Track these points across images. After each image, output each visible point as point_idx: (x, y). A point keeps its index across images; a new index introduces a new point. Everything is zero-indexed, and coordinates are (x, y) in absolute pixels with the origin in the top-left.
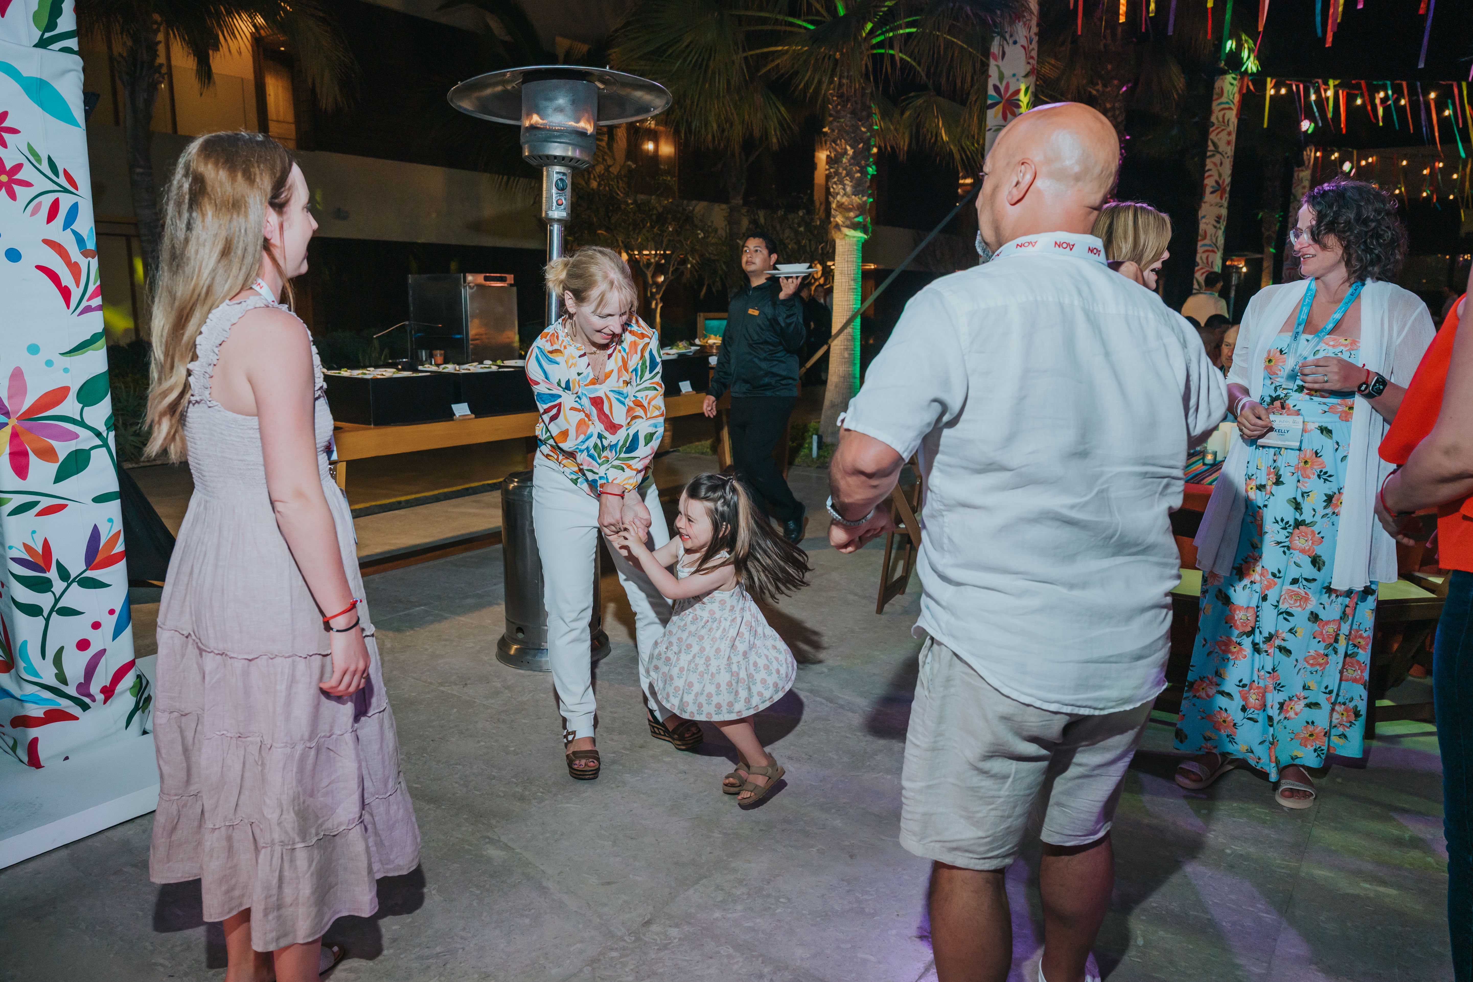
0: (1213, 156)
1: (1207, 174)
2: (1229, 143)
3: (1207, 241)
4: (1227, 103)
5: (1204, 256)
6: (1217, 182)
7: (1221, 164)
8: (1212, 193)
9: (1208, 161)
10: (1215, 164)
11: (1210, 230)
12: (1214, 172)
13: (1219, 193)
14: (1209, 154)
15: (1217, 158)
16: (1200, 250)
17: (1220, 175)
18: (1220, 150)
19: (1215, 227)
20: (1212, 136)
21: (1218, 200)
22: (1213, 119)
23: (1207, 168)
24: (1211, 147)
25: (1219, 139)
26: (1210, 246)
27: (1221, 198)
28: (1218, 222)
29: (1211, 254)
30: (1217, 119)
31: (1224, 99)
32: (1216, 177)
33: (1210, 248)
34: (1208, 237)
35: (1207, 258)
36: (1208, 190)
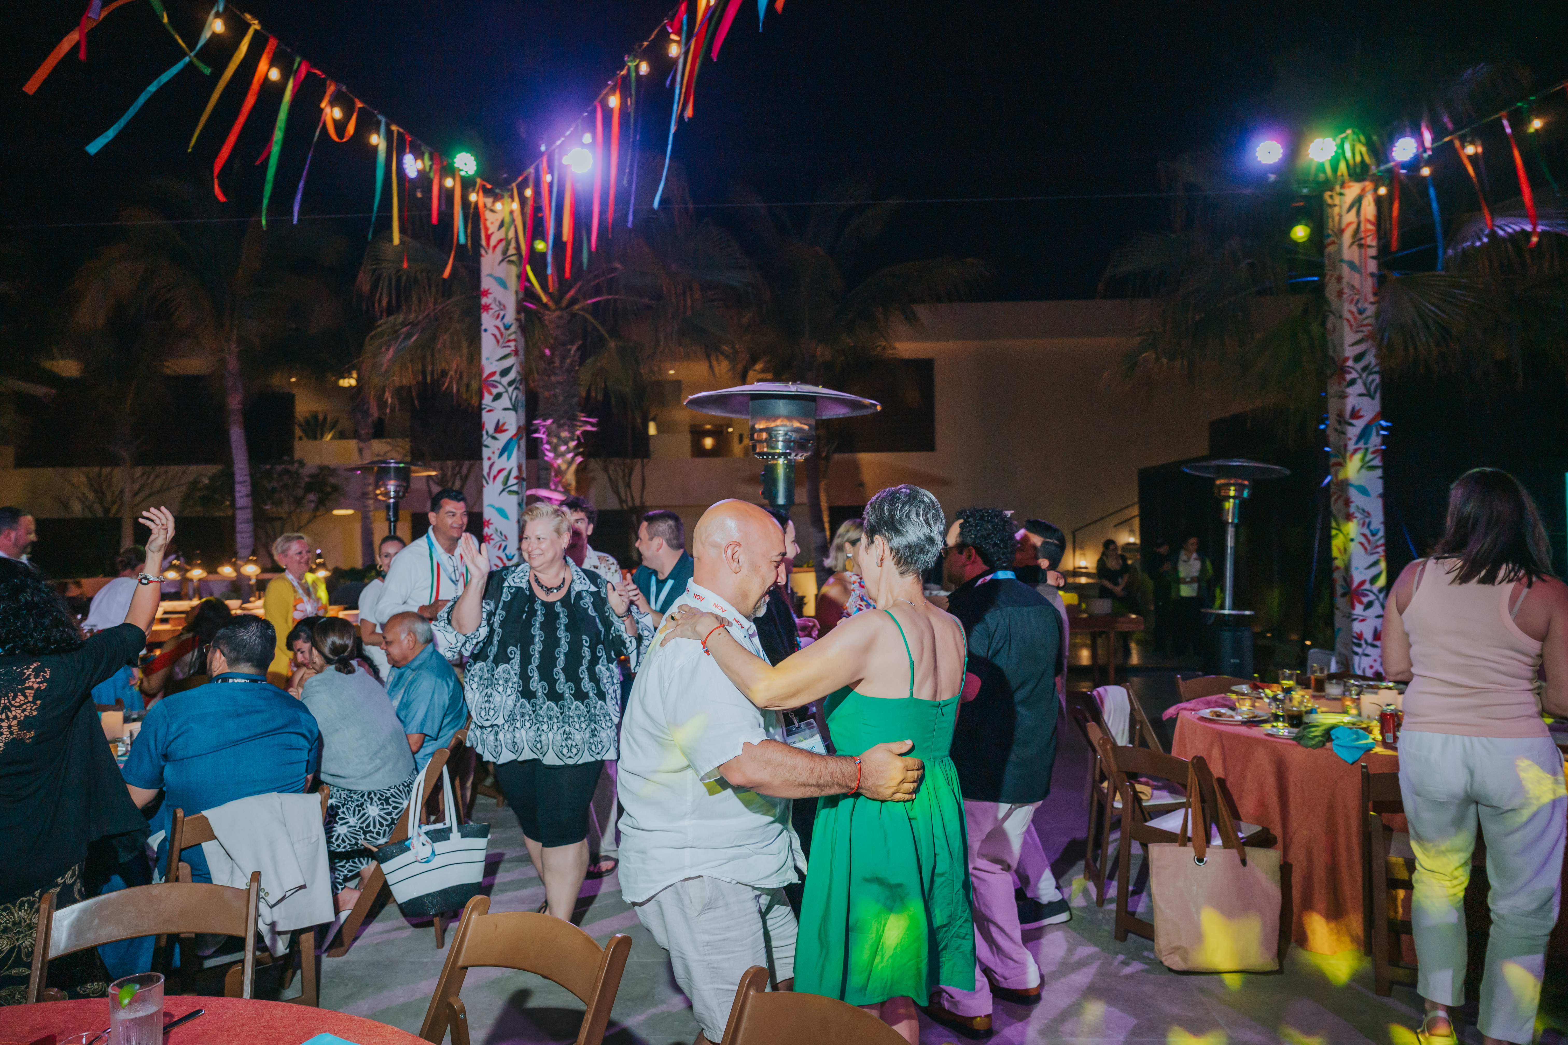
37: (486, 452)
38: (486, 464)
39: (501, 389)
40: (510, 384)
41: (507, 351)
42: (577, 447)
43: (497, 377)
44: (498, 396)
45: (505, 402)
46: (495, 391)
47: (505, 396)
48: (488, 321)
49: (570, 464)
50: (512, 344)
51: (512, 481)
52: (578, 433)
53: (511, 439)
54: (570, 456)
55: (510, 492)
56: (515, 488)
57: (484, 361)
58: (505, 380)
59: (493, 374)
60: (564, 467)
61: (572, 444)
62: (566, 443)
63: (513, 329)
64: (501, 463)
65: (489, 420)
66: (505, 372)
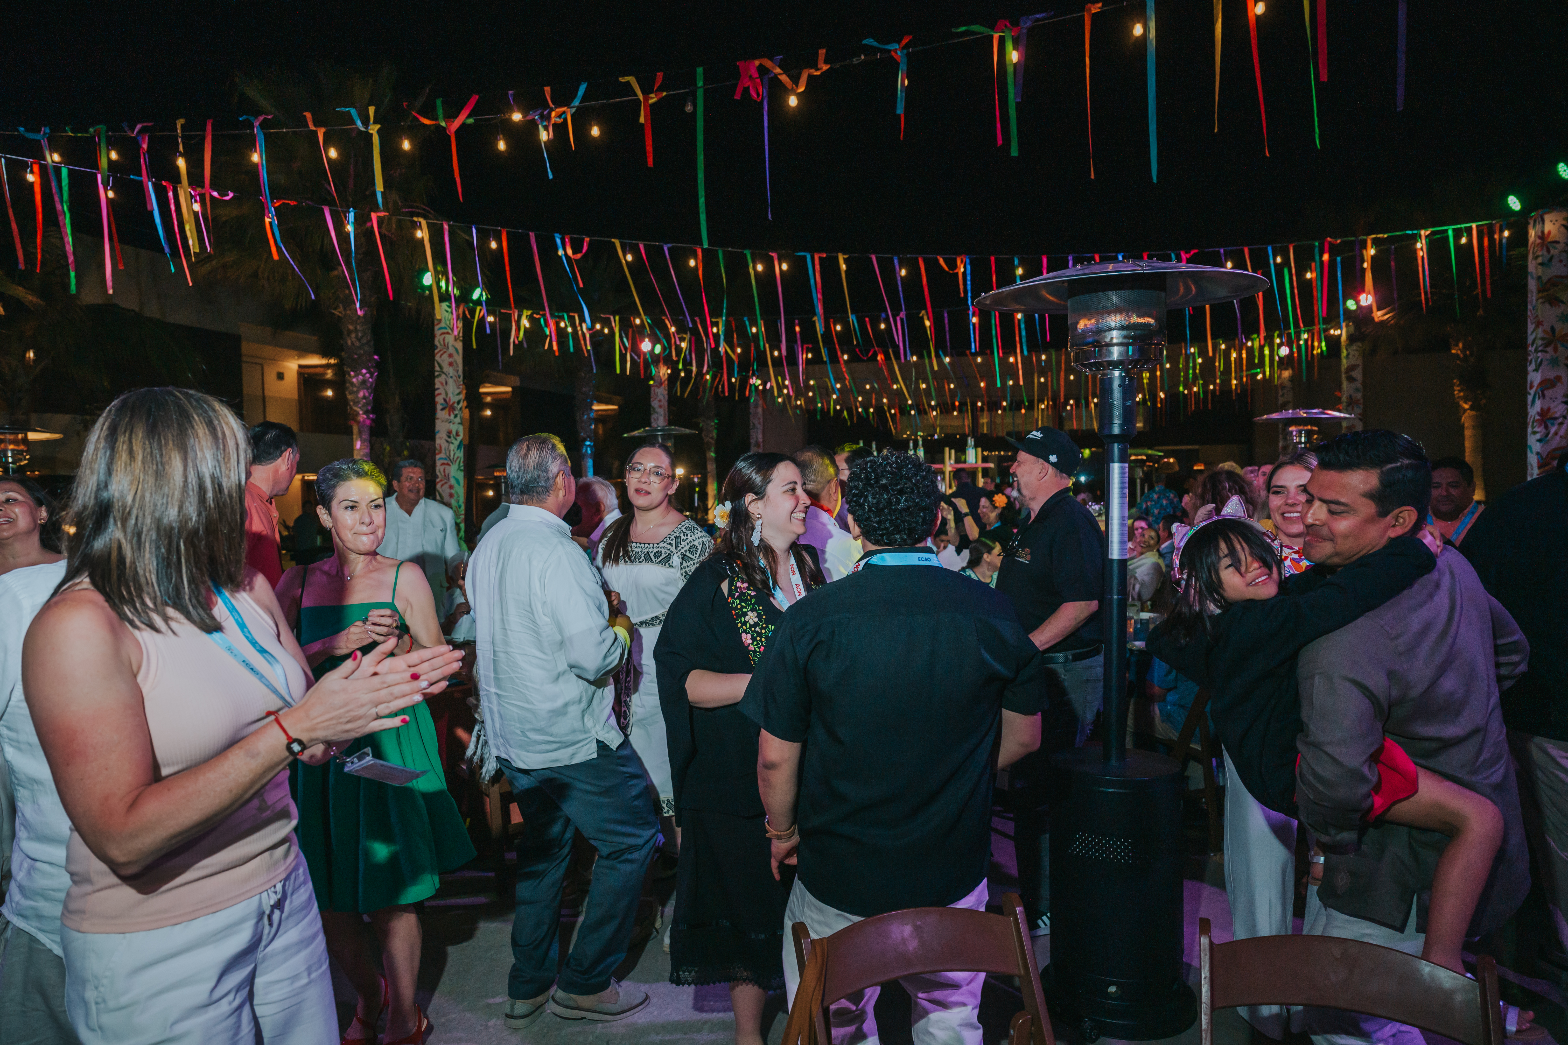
0: (439, 376)
1: (437, 392)
2: (451, 364)
3: (442, 455)
4: (445, 328)
5: (442, 468)
6: (445, 400)
7: (446, 383)
8: (442, 409)
9: (436, 380)
10: (442, 384)
11: (444, 445)
12: (441, 391)
13: (447, 410)
14: (437, 374)
15: (443, 378)
16: (438, 463)
17: (446, 394)
18: (445, 370)
19: (447, 441)
20: (437, 358)
21: (447, 416)
22: (436, 343)
23: (436, 387)
24: (437, 368)
25: (443, 361)
26: (445, 459)
27: (450, 415)
28: (449, 437)
29: (447, 467)
30: (439, 341)
31: (442, 325)
32: (443, 396)
33: (445, 462)
34: (443, 451)
35: (444, 470)
36: (439, 407)
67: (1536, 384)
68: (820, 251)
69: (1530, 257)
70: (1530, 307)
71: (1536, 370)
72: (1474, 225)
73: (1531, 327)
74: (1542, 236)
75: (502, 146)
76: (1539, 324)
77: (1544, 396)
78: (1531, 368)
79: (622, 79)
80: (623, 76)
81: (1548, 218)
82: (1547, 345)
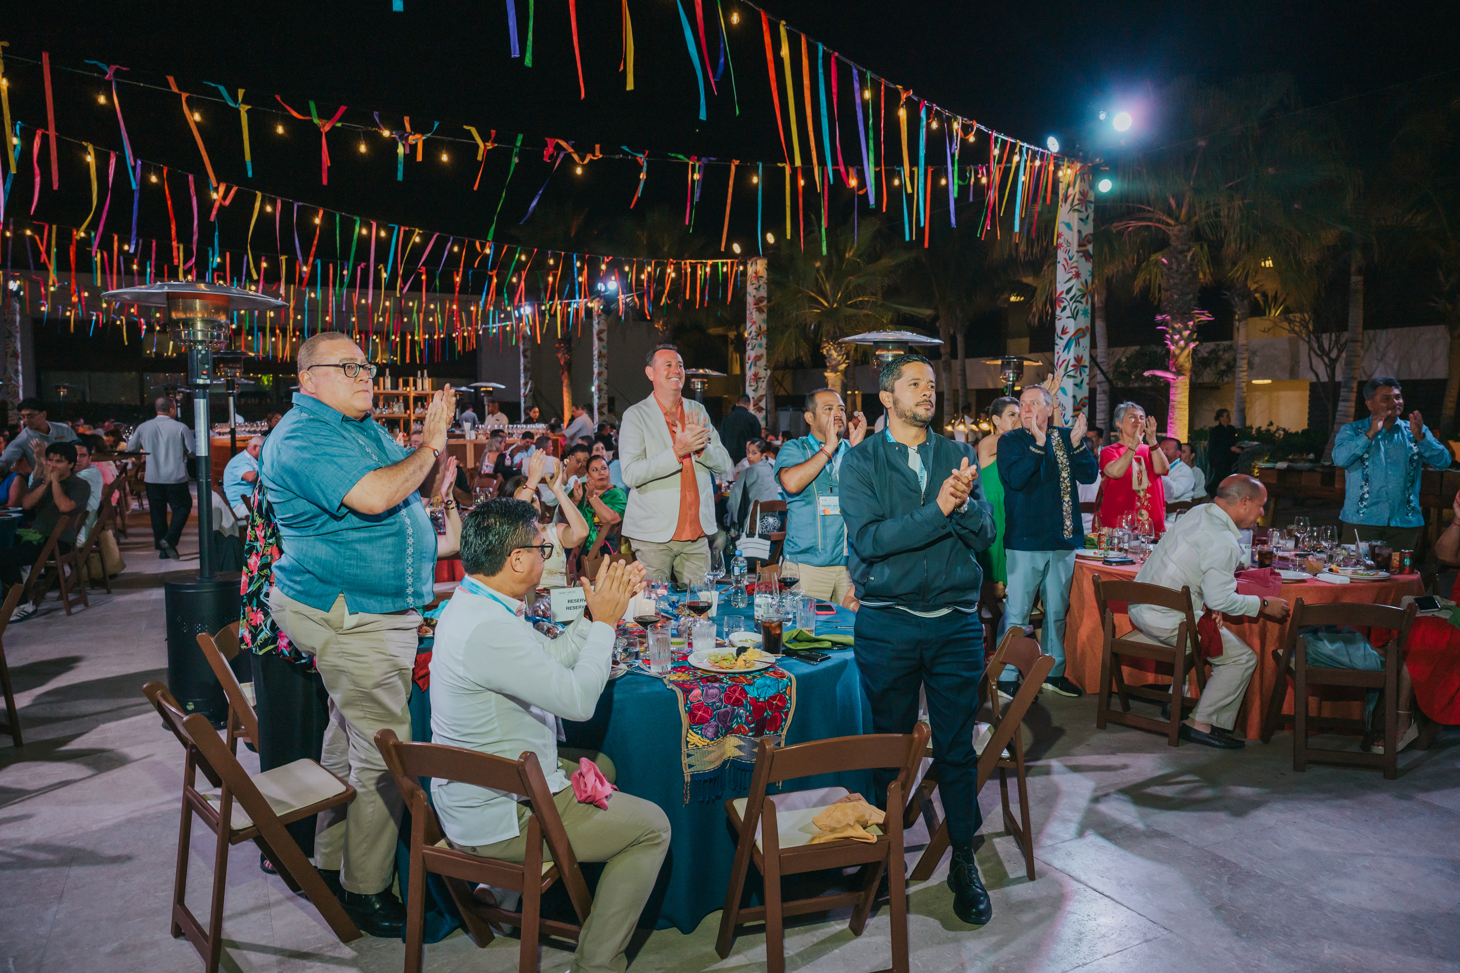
37: (1057, 348)
38: (1056, 356)
39: (1066, 303)
40: (1071, 299)
41: (1070, 275)
42: (1190, 335)
43: (1064, 295)
44: (1064, 309)
45: (1068, 313)
46: (1062, 305)
47: (1068, 308)
48: (1061, 255)
49: (1183, 349)
50: (1073, 270)
51: (1070, 368)
52: (1191, 323)
53: (1070, 339)
54: (1182, 343)
55: (1069, 376)
56: (1072, 373)
57: (1058, 285)
58: (1068, 297)
59: (1062, 293)
60: (1177, 352)
61: (1186, 333)
62: (1180, 333)
63: (1075, 259)
64: (1064, 356)
65: (1059, 325)
66: (1069, 291)
67: (752, 358)
68: (404, 225)
69: (749, 283)
70: (748, 312)
71: (752, 349)
72: (729, 261)
73: (748, 324)
74: (756, 273)
75: (363, 149)
76: (754, 323)
77: (755, 365)
78: (749, 348)
79: (465, 127)
80: (467, 125)
81: (759, 262)
82: (758, 335)
